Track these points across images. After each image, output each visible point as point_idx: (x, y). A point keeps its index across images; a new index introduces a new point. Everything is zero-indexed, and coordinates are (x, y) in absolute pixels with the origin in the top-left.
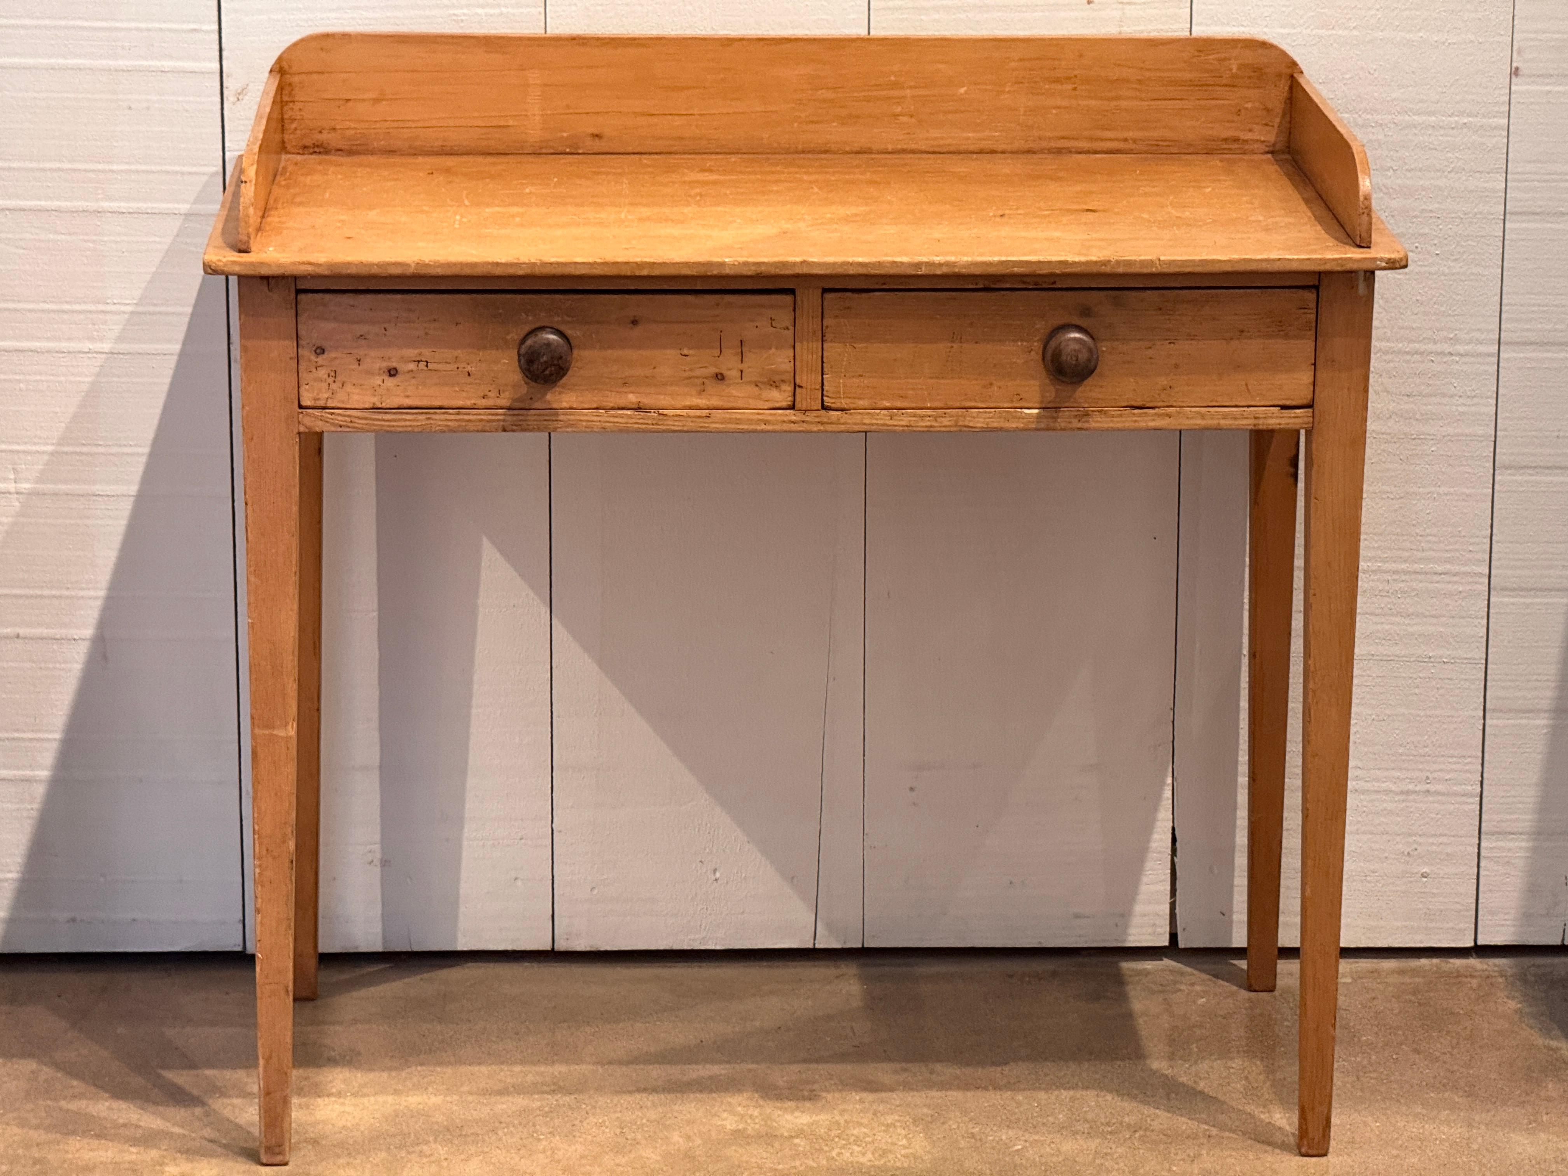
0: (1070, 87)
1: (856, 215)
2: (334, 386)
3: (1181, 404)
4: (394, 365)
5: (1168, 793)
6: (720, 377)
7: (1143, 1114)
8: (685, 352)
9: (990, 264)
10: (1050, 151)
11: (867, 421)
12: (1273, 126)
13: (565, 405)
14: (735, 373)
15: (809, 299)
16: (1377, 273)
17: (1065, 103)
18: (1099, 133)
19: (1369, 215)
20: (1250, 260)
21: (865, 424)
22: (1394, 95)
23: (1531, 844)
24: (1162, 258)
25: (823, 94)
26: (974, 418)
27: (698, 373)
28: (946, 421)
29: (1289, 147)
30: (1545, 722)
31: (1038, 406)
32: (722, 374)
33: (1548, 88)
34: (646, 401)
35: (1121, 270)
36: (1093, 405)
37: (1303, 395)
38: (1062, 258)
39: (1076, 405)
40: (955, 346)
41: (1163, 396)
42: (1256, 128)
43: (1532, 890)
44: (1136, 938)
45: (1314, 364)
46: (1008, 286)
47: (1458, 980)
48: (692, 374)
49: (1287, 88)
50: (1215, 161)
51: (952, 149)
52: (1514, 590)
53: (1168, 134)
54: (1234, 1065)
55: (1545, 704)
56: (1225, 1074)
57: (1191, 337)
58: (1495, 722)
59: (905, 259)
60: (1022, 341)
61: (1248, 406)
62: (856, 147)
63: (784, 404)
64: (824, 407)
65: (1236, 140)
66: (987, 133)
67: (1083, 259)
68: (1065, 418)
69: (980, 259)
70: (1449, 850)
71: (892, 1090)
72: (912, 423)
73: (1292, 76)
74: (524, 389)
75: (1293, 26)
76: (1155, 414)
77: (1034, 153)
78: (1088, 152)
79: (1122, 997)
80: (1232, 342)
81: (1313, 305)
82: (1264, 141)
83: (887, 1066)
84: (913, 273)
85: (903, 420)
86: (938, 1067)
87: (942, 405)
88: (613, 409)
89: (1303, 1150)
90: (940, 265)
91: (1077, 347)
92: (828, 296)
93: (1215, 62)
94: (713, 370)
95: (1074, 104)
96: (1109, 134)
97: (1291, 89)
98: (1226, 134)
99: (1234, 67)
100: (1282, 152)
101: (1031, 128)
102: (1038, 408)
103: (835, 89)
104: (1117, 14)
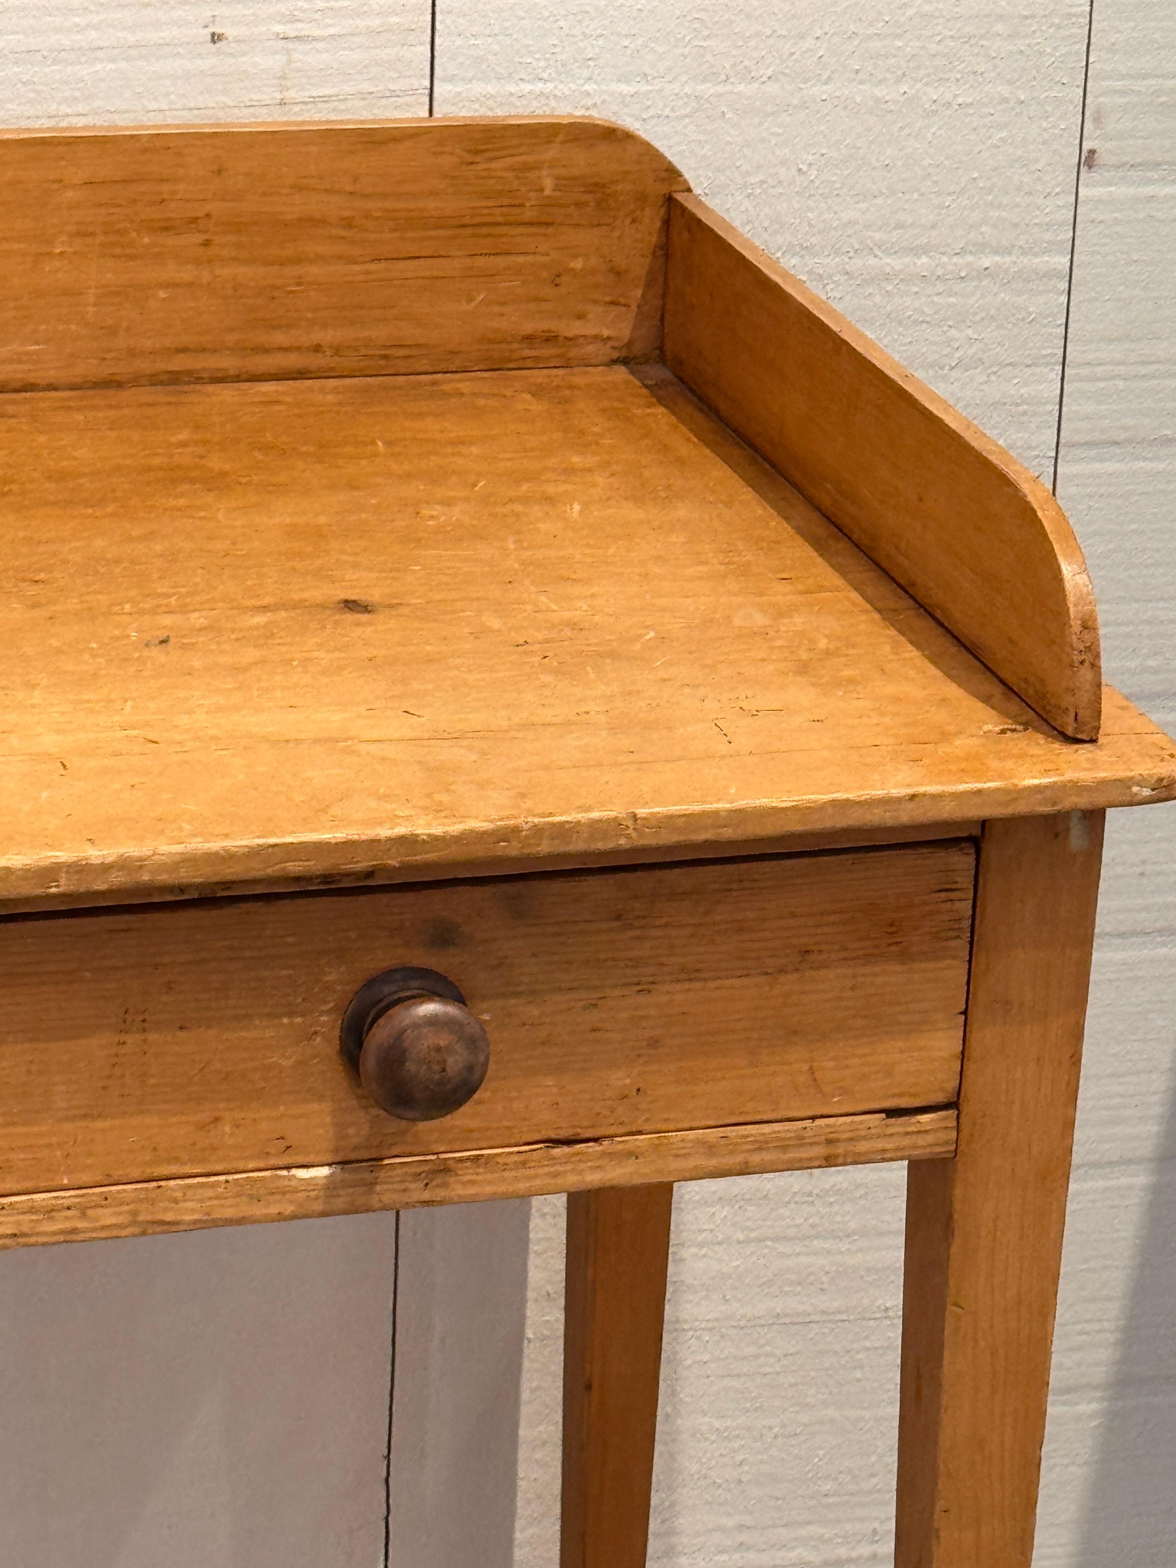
0: (199, 238)
3: (664, 1127)
9: (227, 857)
10: (156, 380)
12: (627, 306)
17: (187, 274)
18: (262, 337)
19: (1095, 667)
22: (847, 216)
24: (642, 812)
26: (176, 1201)
28: (107, 1215)
29: (661, 349)
31: (329, 1159)
33: (1150, 190)
37: (937, 1081)
39: (415, 1150)
40: (129, 1039)
41: (620, 1110)
42: (593, 311)
45: (965, 1013)
49: (658, 224)
53: (408, 332)
57: (687, 974)
60: (291, 1014)
61: (813, 1118)
65: (551, 339)
66: (17, 346)
68: (393, 1181)
72: (25, 1229)
73: (670, 200)
76: (604, 1154)
77: (120, 385)
78: (238, 379)
80: (782, 979)
81: (965, 881)
82: (609, 338)
84: (39, 891)
87: (99, 1178)
90: (106, 868)
91: (444, 1039)
93: (510, 175)
95: (205, 276)
96: (281, 338)
97: (667, 223)
98: (529, 328)
99: (548, 184)
100: (645, 360)
101: (112, 331)
102: (330, 1165)
104: (276, 63)
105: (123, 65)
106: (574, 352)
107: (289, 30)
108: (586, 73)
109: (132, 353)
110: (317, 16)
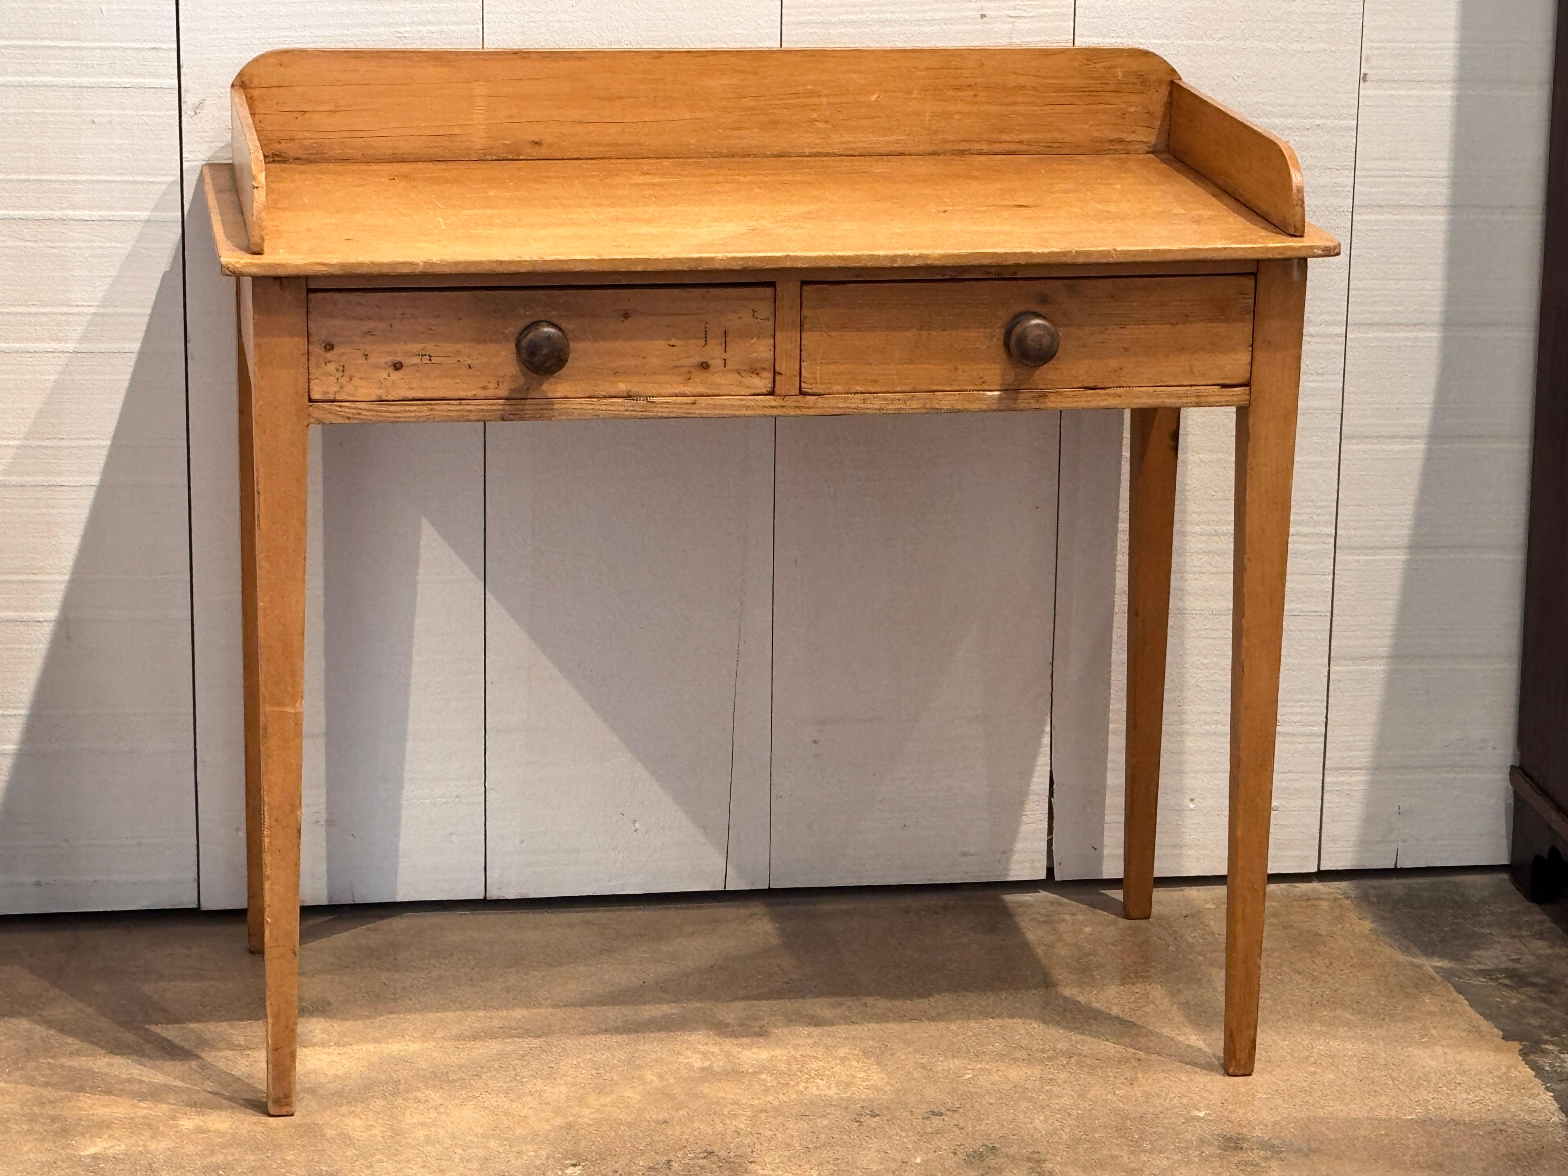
0: (972, 93)
1: (810, 212)
2: (343, 380)
3: (1130, 384)
4: (399, 359)
5: (1046, 740)
6: (705, 366)
7: (1071, 1040)
8: (673, 342)
9: (960, 256)
10: (953, 153)
11: (841, 405)
12: (1154, 128)
13: (559, 395)
14: (720, 362)
15: (789, 291)
16: (1309, 260)
17: (967, 109)
18: (998, 136)
19: (1302, 206)
21: (840, 408)
22: (1255, 100)
23: (1368, 778)
24: (1119, 249)
25: (746, 102)
26: (940, 400)
27: (685, 362)
28: (915, 405)
29: (1168, 147)
30: (1383, 667)
31: (999, 388)
32: (706, 363)
33: (1393, 92)
34: (636, 389)
35: (1081, 260)
36: (1049, 387)
37: (1242, 375)
38: (1027, 250)
40: (923, 333)
41: (1114, 377)
42: (1139, 130)
43: (1370, 819)
44: (1019, 872)
45: (1252, 346)
46: (974, 276)
47: (1310, 903)
48: (678, 363)
49: (1167, 93)
50: (1106, 160)
51: (863, 151)
52: (1357, 548)
53: (1060, 136)
54: (1138, 991)
55: (1384, 651)
56: (1132, 999)
57: (1140, 322)
58: (1339, 668)
59: (882, 253)
60: (984, 327)
61: (1191, 386)
62: (776, 150)
63: (764, 391)
64: (802, 393)
65: (1121, 141)
66: (897, 137)
67: (1046, 250)
68: (1024, 400)
69: (951, 252)
70: (1297, 785)
71: (833, 1024)
72: (883, 406)
73: (1172, 83)
74: (522, 381)
75: (1168, 37)
76: (1105, 394)
77: (939, 155)
79: (1015, 929)
80: (1178, 326)
81: (1252, 291)
82: (1146, 142)
83: (823, 1000)
84: (889, 265)
85: (874, 404)
86: (869, 1000)
87: (911, 389)
88: (605, 397)
89: (1231, 1071)
90: (915, 257)
91: (1041, 332)
92: (805, 288)
93: (1104, 70)
94: (699, 359)
95: (974, 109)
96: (1005, 137)
97: (1171, 92)
98: (1112, 136)
99: (1120, 74)
100: (1162, 151)
101: (936, 132)
102: (998, 391)
103: (757, 97)
104: (1008, 27)
105: (944, 27)
106: (1130, 148)
107: (1013, 13)
109: (945, 142)
110: (1025, 8)
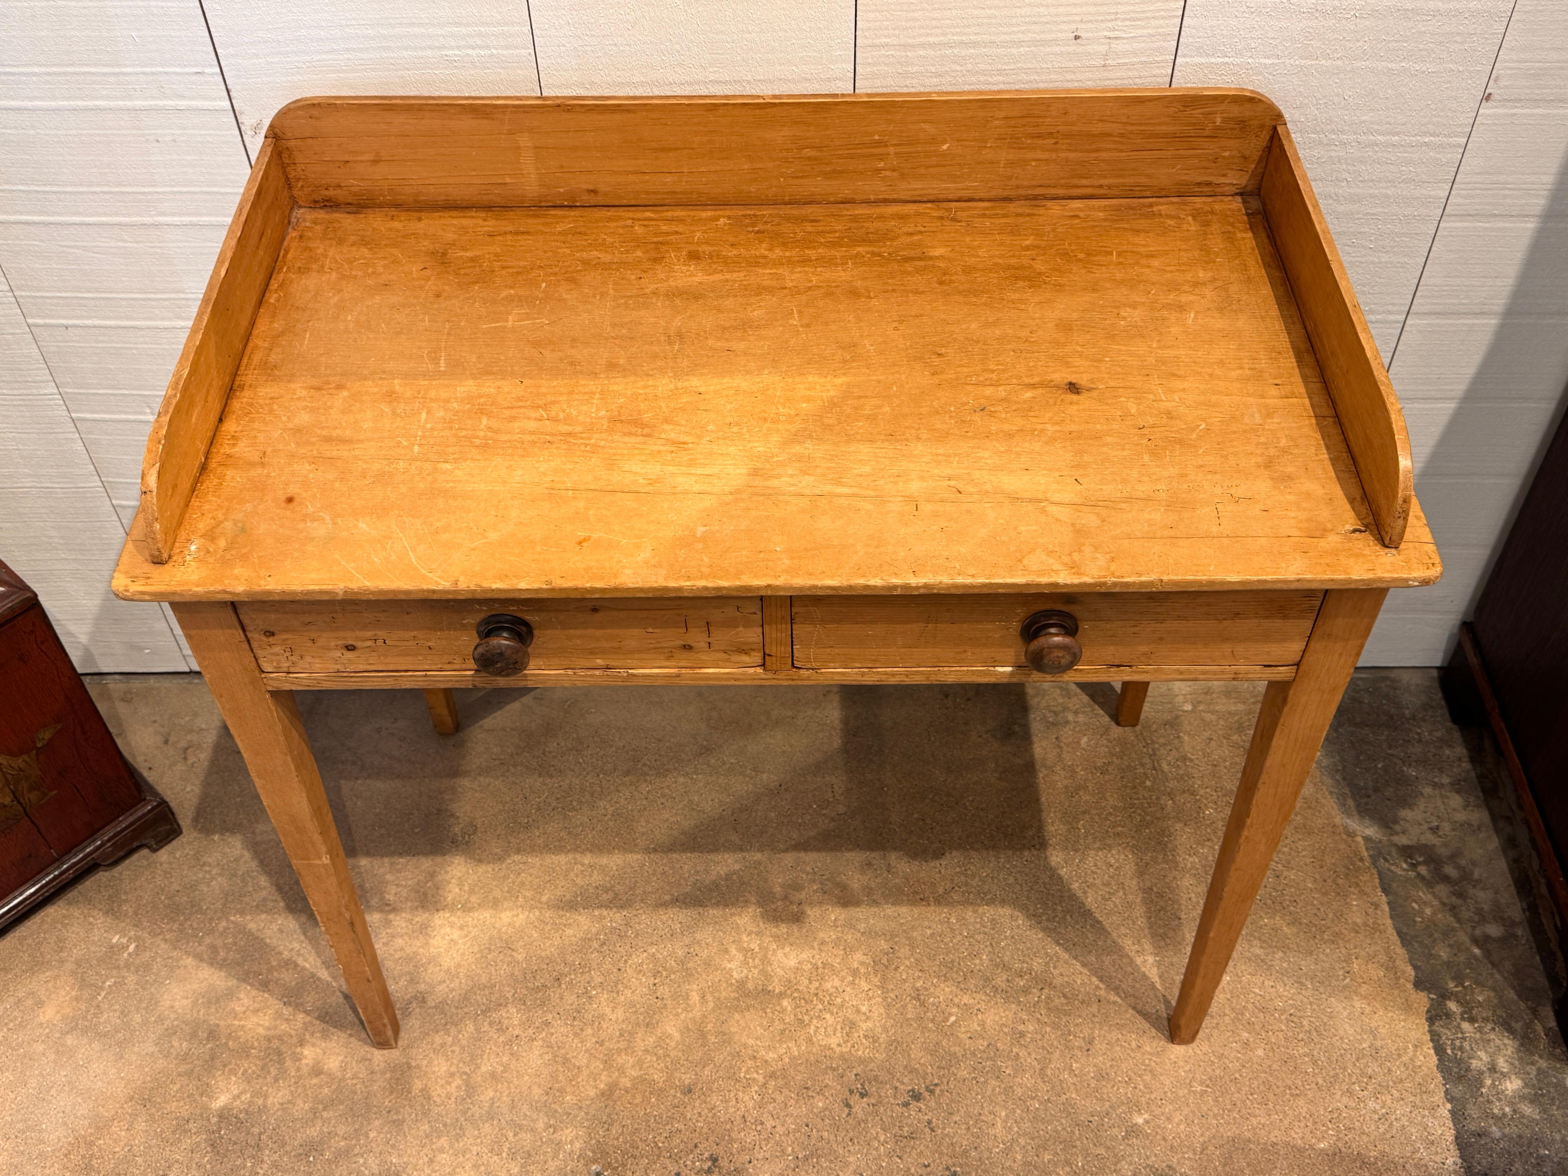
0: (1053, 141)
2: (294, 658)
3: (1160, 664)
4: (351, 643)
6: (687, 648)
7: (1047, 955)
8: (650, 630)
10: (1027, 198)
11: (837, 678)
12: (1247, 171)
14: (703, 645)
17: (1046, 156)
18: (1075, 181)
20: (1266, 581)
21: (836, 680)
25: (808, 152)
27: (665, 645)
28: (917, 678)
29: (1259, 189)
31: (1012, 665)
32: (689, 645)
33: (1515, 111)
34: (614, 664)
37: (1291, 657)
40: (930, 626)
41: (1141, 658)
42: (1231, 173)
45: (1309, 637)
48: (658, 645)
49: (1267, 138)
51: (932, 198)
53: (1143, 180)
54: (1112, 861)
56: (1106, 878)
57: (1181, 618)
60: (1000, 621)
62: (840, 197)
63: (754, 665)
64: (796, 667)
65: (1209, 184)
66: (968, 184)
73: (1275, 129)
75: (1278, 57)
76: (1133, 671)
77: (1011, 200)
78: (1064, 198)
80: (1225, 622)
82: (1235, 185)
85: (874, 677)
88: (582, 669)
93: (1201, 116)
94: (681, 642)
95: (1054, 155)
96: (1084, 182)
97: (1272, 138)
98: (1199, 179)
99: (1218, 121)
100: (1251, 194)
101: (1010, 178)
102: (1011, 667)
103: (819, 148)
104: (1103, 48)
105: (1033, 49)
106: (1218, 190)
107: (1111, 34)
108: (1249, 54)
109: (1018, 187)
